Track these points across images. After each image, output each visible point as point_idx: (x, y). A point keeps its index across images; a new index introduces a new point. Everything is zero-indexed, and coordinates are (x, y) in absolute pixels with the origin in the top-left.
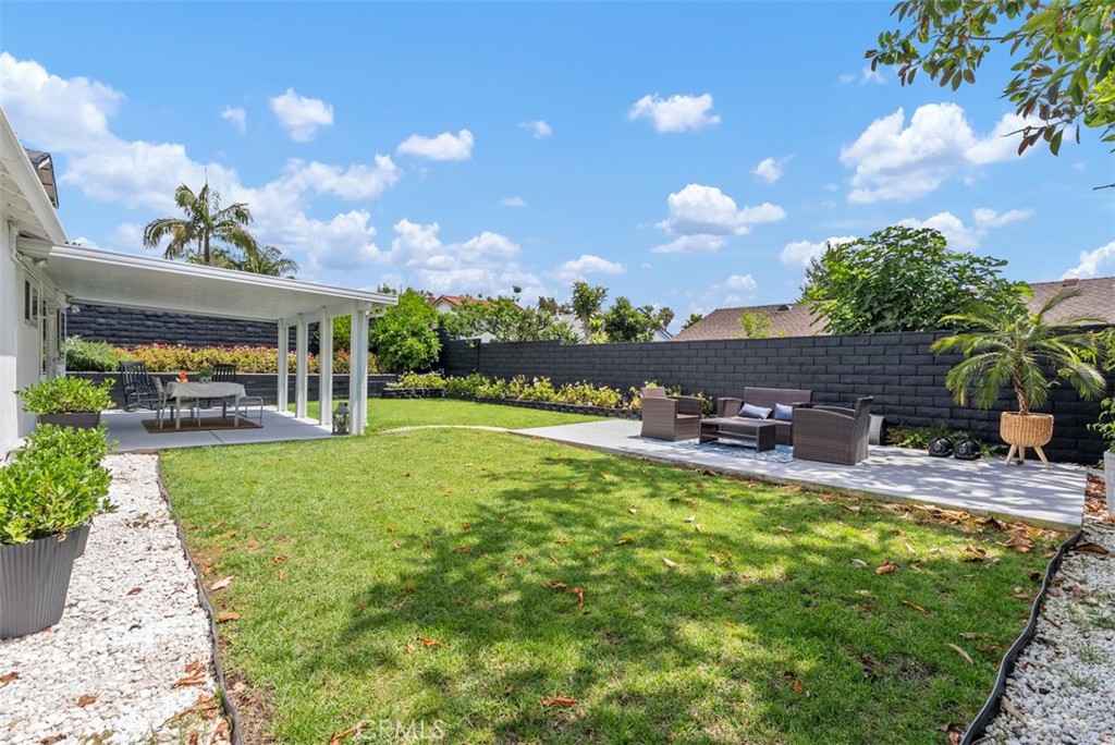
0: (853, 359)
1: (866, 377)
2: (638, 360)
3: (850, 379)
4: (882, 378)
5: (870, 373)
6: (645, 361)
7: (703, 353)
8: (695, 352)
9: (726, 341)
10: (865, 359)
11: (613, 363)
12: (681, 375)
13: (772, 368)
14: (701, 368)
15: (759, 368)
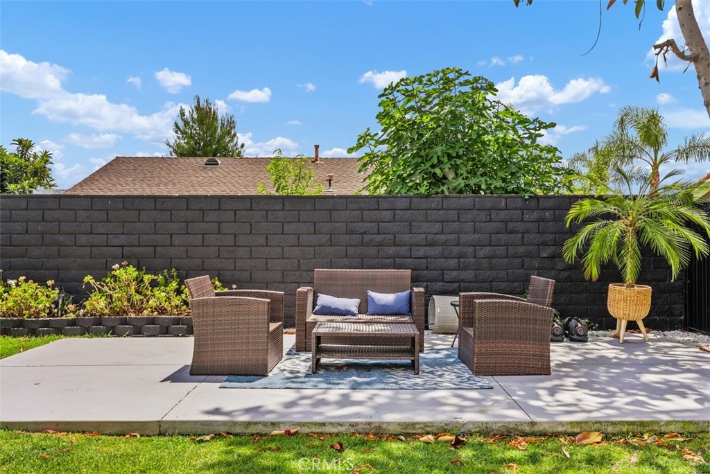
0: (425, 227)
1: (439, 249)
2: (86, 227)
3: (422, 251)
4: (456, 250)
5: (445, 243)
6: (100, 228)
7: (213, 216)
8: (199, 214)
9: (251, 198)
10: (438, 227)
12: (173, 251)
13: (324, 239)
14: (211, 239)
15: (303, 239)
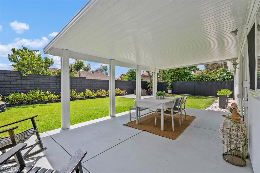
11: (103, 85)
